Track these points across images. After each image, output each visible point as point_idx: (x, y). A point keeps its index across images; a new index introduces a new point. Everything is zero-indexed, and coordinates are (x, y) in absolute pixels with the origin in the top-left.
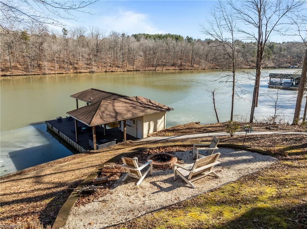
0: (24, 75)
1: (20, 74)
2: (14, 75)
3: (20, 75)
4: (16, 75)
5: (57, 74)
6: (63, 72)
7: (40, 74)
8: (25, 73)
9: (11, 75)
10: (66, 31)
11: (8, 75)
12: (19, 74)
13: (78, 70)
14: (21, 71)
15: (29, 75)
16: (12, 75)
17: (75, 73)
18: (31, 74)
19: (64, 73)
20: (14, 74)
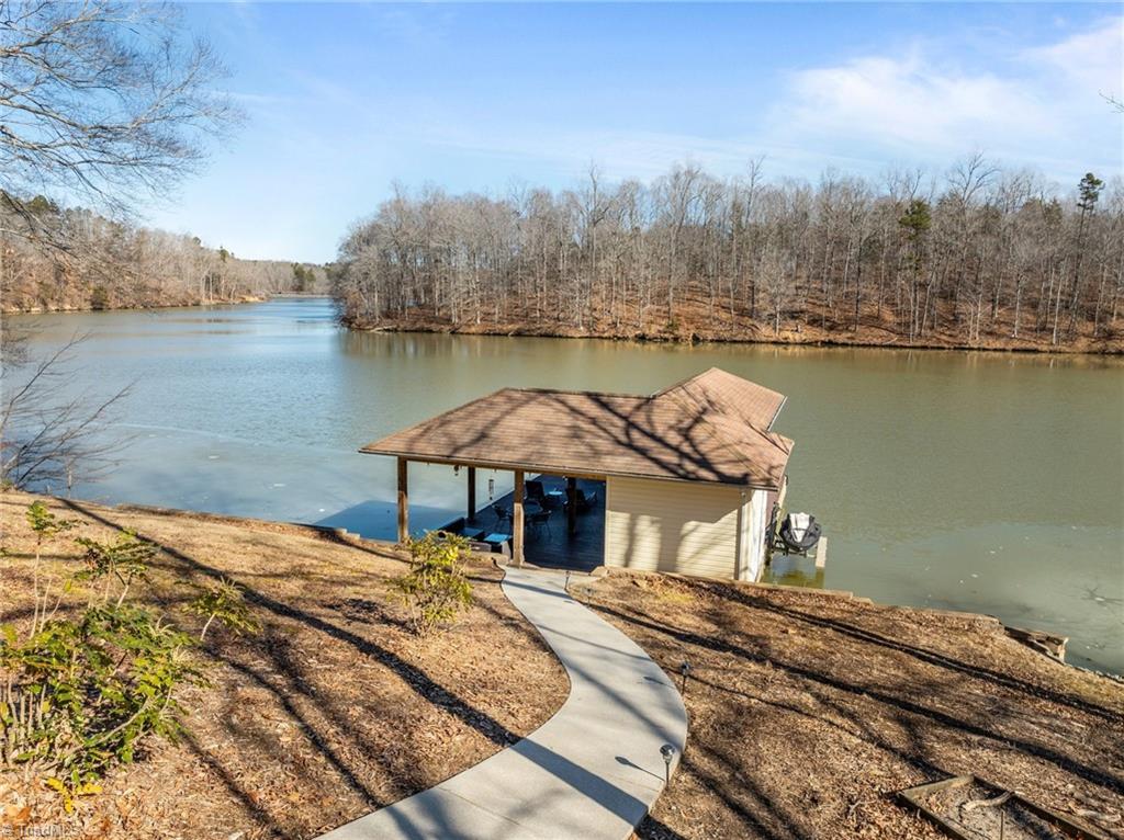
0: (890, 346)
1: (878, 341)
2: (858, 345)
3: (875, 346)
4: (864, 346)
5: (1014, 350)
6: (1040, 348)
7: (943, 348)
8: (895, 339)
9: (850, 342)
10: (1098, 182)
11: (840, 341)
12: (872, 343)
13: (1110, 343)
14: (885, 333)
15: (906, 347)
16: (852, 345)
17: (1095, 353)
18: (912, 344)
19: (1045, 348)
20: (856, 341)
